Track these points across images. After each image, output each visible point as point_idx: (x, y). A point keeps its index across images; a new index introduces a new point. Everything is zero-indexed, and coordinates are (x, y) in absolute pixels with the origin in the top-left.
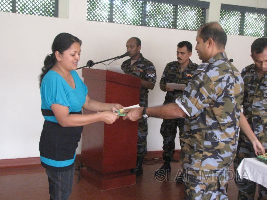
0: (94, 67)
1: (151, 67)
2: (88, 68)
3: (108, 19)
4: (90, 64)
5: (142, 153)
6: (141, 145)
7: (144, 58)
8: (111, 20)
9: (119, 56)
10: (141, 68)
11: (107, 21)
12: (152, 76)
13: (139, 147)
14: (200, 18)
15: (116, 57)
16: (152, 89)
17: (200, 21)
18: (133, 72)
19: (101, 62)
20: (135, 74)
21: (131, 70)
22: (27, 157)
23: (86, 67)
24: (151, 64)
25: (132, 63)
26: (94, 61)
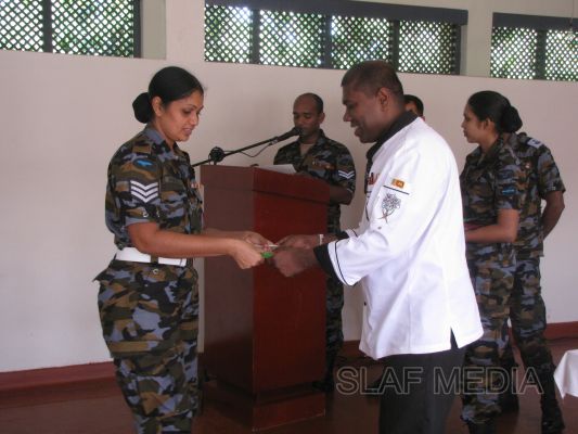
0: (226, 162)
1: (347, 156)
2: (212, 163)
3: (249, 56)
4: (217, 154)
7: (327, 139)
8: (254, 57)
9: (279, 134)
10: (328, 160)
11: (248, 60)
12: (348, 176)
14: (448, 45)
15: (272, 137)
17: (448, 52)
18: (309, 170)
19: (240, 151)
20: (314, 174)
21: (304, 164)
22: (88, 362)
23: (209, 161)
24: (345, 151)
25: (304, 149)
26: (226, 148)
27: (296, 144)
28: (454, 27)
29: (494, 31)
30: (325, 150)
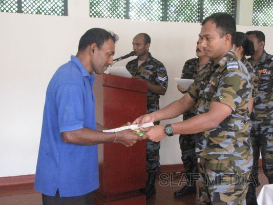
7: (153, 58)
10: (151, 70)
12: (163, 79)
14: (230, 10)
16: (163, 94)
18: (141, 75)
20: (143, 77)
24: (162, 65)
27: (136, 60)
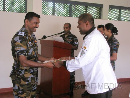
0: (46, 39)
1: (76, 39)
2: (43, 39)
3: (52, 14)
4: (45, 37)
5: (73, 84)
6: (72, 80)
8: (53, 14)
11: (52, 15)
13: (71, 81)
15: (58, 33)
19: (50, 36)
21: (66, 40)
23: (42, 39)
25: (66, 36)
26: (47, 36)
28: (100, 8)
29: (109, 9)
30: (71, 36)
